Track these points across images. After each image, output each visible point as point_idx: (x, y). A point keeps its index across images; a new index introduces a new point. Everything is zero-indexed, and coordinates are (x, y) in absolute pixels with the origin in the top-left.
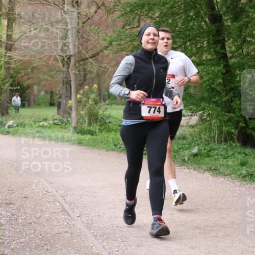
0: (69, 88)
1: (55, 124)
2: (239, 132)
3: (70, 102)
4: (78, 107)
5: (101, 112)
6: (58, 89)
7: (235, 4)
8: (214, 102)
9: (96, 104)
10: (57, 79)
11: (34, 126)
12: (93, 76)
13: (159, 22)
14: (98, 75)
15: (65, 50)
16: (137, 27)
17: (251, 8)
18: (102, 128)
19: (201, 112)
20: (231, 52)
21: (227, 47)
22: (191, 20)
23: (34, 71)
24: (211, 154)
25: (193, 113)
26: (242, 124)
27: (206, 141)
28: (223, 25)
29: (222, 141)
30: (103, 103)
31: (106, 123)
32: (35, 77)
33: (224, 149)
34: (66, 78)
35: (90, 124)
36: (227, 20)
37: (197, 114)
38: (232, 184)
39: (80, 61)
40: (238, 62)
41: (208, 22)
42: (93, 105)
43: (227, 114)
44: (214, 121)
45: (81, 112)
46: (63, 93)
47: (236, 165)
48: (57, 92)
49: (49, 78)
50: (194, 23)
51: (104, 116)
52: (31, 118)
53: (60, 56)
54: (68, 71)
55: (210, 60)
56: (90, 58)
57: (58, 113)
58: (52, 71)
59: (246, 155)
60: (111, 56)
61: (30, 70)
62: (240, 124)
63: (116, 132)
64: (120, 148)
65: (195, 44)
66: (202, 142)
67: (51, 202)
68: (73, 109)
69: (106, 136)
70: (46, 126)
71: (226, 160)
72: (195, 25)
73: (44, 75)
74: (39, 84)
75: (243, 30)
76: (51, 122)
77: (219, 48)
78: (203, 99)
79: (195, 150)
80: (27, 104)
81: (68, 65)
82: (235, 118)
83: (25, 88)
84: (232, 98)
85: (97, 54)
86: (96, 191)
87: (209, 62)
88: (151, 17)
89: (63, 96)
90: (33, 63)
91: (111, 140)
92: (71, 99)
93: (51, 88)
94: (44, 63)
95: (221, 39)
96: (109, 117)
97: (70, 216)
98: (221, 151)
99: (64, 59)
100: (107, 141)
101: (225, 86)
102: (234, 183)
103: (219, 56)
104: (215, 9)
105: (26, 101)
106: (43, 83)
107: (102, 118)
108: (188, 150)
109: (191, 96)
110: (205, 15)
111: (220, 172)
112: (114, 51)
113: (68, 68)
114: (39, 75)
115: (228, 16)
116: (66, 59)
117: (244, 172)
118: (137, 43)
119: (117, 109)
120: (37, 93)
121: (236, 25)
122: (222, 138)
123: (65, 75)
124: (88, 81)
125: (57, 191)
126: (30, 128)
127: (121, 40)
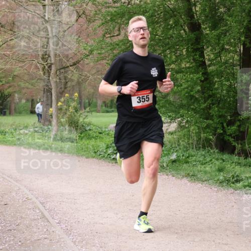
0: (50, 96)
1: (36, 131)
2: (217, 138)
3: (51, 109)
4: (59, 115)
5: (81, 120)
6: (39, 97)
7: (214, 12)
8: (192, 109)
9: (76, 111)
10: (38, 87)
11: (14, 134)
12: (74, 83)
14: (79, 83)
15: (46, 58)
16: (117, 35)
17: (229, 17)
18: (82, 135)
19: (179, 119)
20: (209, 60)
21: (205, 55)
22: (170, 29)
23: (15, 80)
24: (190, 160)
25: (172, 120)
26: (220, 131)
27: (185, 147)
28: (202, 33)
29: (200, 147)
30: (83, 110)
31: (86, 130)
32: (16, 85)
33: (202, 155)
34: (47, 86)
35: (70, 131)
36: (206, 28)
37: (176, 121)
38: (209, 190)
39: (61, 69)
40: (217, 69)
41: (187, 30)
42: (74, 113)
43: (205, 121)
44: (192, 128)
45: (62, 120)
47: (214, 171)
48: (38, 100)
49: (30, 86)
50: (173, 31)
51: (84, 123)
52: (11, 125)
53: (41, 64)
54: (49, 79)
55: (189, 68)
56: (71, 66)
58: (33, 79)
59: (224, 161)
60: (92, 64)
61: (11, 79)
62: (218, 130)
63: (96, 139)
64: (100, 154)
65: (174, 52)
66: (180, 149)
67: (30, 209)
68: (54, 117)
69: (86, 143)
70: (27, 134)
71: (204, 166)
72: (175, 34)
73: (25, 83)
74: (20, 92)
75: (221, 38)
76: (32, 130)
77: (198, 56)
78: (182, 106)
79: (174, 157)
80: (8, 112)
81: (49, 73)
82: (213, 125)
83: (6, 96)
84: (210, 105)
85: (78, 62)
86: (75, 198)
87: (188, 69)
90: (14, 71)
91: (91, 147)
92: (51, 107)
93: (32, 96)
94: (25, 71)
95: (199, 47)
96: (89, 124)
97: (50, 223)
98: (199, 157)
99: (45, 67)
100: (87, 148)
101: (203, 93)
102: (211, 188)
103: (198, 64)
104: (194, 18)
105: (7, 109)
106: (24, 91)
107: (83, 126)
108: (166, 157)
109: (170, 103)
110: (184, 24)
111: (198, 178)
112: (95, 60)
113: (49, 77)
114: (20, 83)
115: (206, 24)
116: (46, 67)
117: (221, 178)
118: (118, 51)
119: (97, 117)
120: (18, 101)
121: (215, 34)
122: (200, 144)
123: (46, 83)
124: (68, 89)
125: (37, 198)
126: (11, 136)
127: (102, 48)
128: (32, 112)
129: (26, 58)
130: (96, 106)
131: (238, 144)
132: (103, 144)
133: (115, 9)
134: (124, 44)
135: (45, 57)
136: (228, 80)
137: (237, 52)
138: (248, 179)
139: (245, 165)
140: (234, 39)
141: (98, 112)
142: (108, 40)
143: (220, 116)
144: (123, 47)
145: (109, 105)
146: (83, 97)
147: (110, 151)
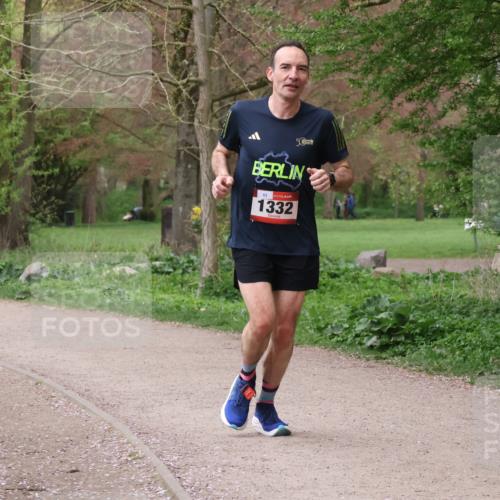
0: (194, 172)
1: (156, 271)
3: (196, 209)
4: (218, 225)
6: (165, 175)
10: (161, 148)
15: (182, 68)
23: (99, 126)
32: (102, 143)
34: (187, 144)
39: (225, 97)
46: (176, 186)
48: (162, 183)
49: (139, 145)
53: (170, 83)
54: (191, 126)
56: (252, 88)
57: (163, 241)
58: (146, 125)
61: (86, 123)
64: (333, 335)
67: (141, 484)
68: (205, 232)
73: (125, 137)
74: (111, 160)
80: (78, 217)
81: (192, 108)
83: (75, 171)
89: (178, 195)
91: (307, 314)
92: (198, 202)
93: (146, 173)
99: (180, 91)
105: (78, 207)
106: (122, 158)
112: (318, 70)
113: (192, 119)
114: (111, 136)
116: (185, 92)
118: (383, 48)
120: (106, 185)
123: (183, 137)
125: (160, 455)
127: (338, 39)
128: (145, 217)
132: (342, 306)
134: (400, 27)
135: (180, 64)
142: (356, 17)
144: (398, 35)
147: (361, 326)
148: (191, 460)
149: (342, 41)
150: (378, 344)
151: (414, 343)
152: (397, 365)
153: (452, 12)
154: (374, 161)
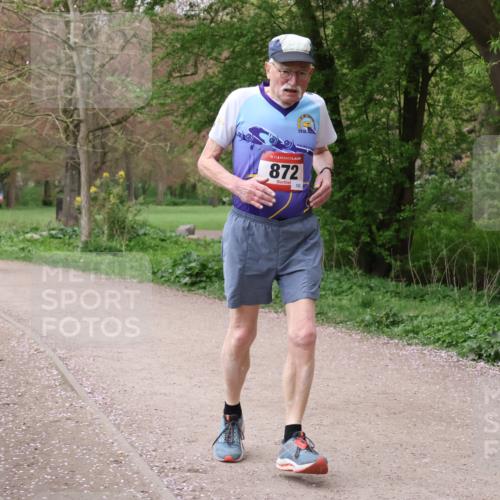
0: (77, 176)
1: (52, 236)
2: (361, 251)
3: (78, 199)
4: (92, 208)
5: (130, 217)
6: (58, 178)
7: (355, 38)
9: (122, 202)
10: (56, 161)
11: (15, 240)
12: (117, 155)
13: (230, 66)
14: (126, 155)
15: (69, 111)
16: (192, 74)
17: (382, 46)
18: (132, 244)
20: (348, 119)
21: (341, 109)
23: (18, 147)
26: (365, 239)
28: (334, 72)
29: (332, 266)
30: (134, 201)
31: (138, 235)
32: (20, 158)
33: (335, 279)
34: (72, 158)
35: (111, 237)
36: (342, 65)
38: (347, 338)
39: (96, 130)
40: (360, 134)
42: (118, 206)
43: (341, 221)
45: (97, 217)
46: (65, 184)
47: (355, 307)
48: (57, 183)
49: (42, 159)
51: (135, 223)
52: (10, 225)
53: (62, 121)
54: (75, 147)
56: (113, 125)
57: (57, 218)
58: (47, 147)
59: (371, 289)
60: (148, 123)
61: (10, 146)
62: (363, 237)
63: (156, 250)
64: (162, 277)
67: (43, 368)
68: (83, 211)
70: (36, 240)
71: (339, 297)
73: (34, 154)
74: (25, 168)
75: (368, 82)
76: (45, 233)
81: (76, 137)
82: (355, 229)
83: (2, 175)
84: (348, 195)
85: (125, 119)
88: (216, 59)
89: (67, 190)
90: (16, 133)
92: (79, 194)
93: (47, 176)
94: (35, 133)
96: (144, 224)
97: (76, 392)
98: (331, 283)
99: (68, 126)
102: (350, 335)
104: (323, 47)
106: (32, 167)
107: (133, 227)
111: (327, 318)
112: (154, 115)
113: (75, 143)
114: (25, 153)
115: (343, 58)
116: (71, 127)
117: (368, 317)
118: (193, 102)
119: (157, 212)
120: (21, 183)
121: (358, 74)
122: (332, 260)
123: (69, 155)
124: (108, 164)
125: (54, 350)
126: (9, 243)
127: (166, 96)
128: (46, 203)
129: (37, 111)
130: (155, 194)
131: (396, 260)
132: (168, 259)
133: (189, 30)
134: (204, 89)
135: (68, 109)
136: (380, 153)
137: (394, 105)
138: (412, 320)
139: (407, 297)
140: (390, 84)
141: (159, 204)
142: (177, 83)
143: (366, 214)
144: (203, 94)
145: (177, 192)
146: (134, 179)
147: (179, 271)
148: (73, 354)
149: (169, 97)
150: (190, 282)
151: (211, 281)
152: (201, 295)
153: (235, 81)
154: (188, 171)
